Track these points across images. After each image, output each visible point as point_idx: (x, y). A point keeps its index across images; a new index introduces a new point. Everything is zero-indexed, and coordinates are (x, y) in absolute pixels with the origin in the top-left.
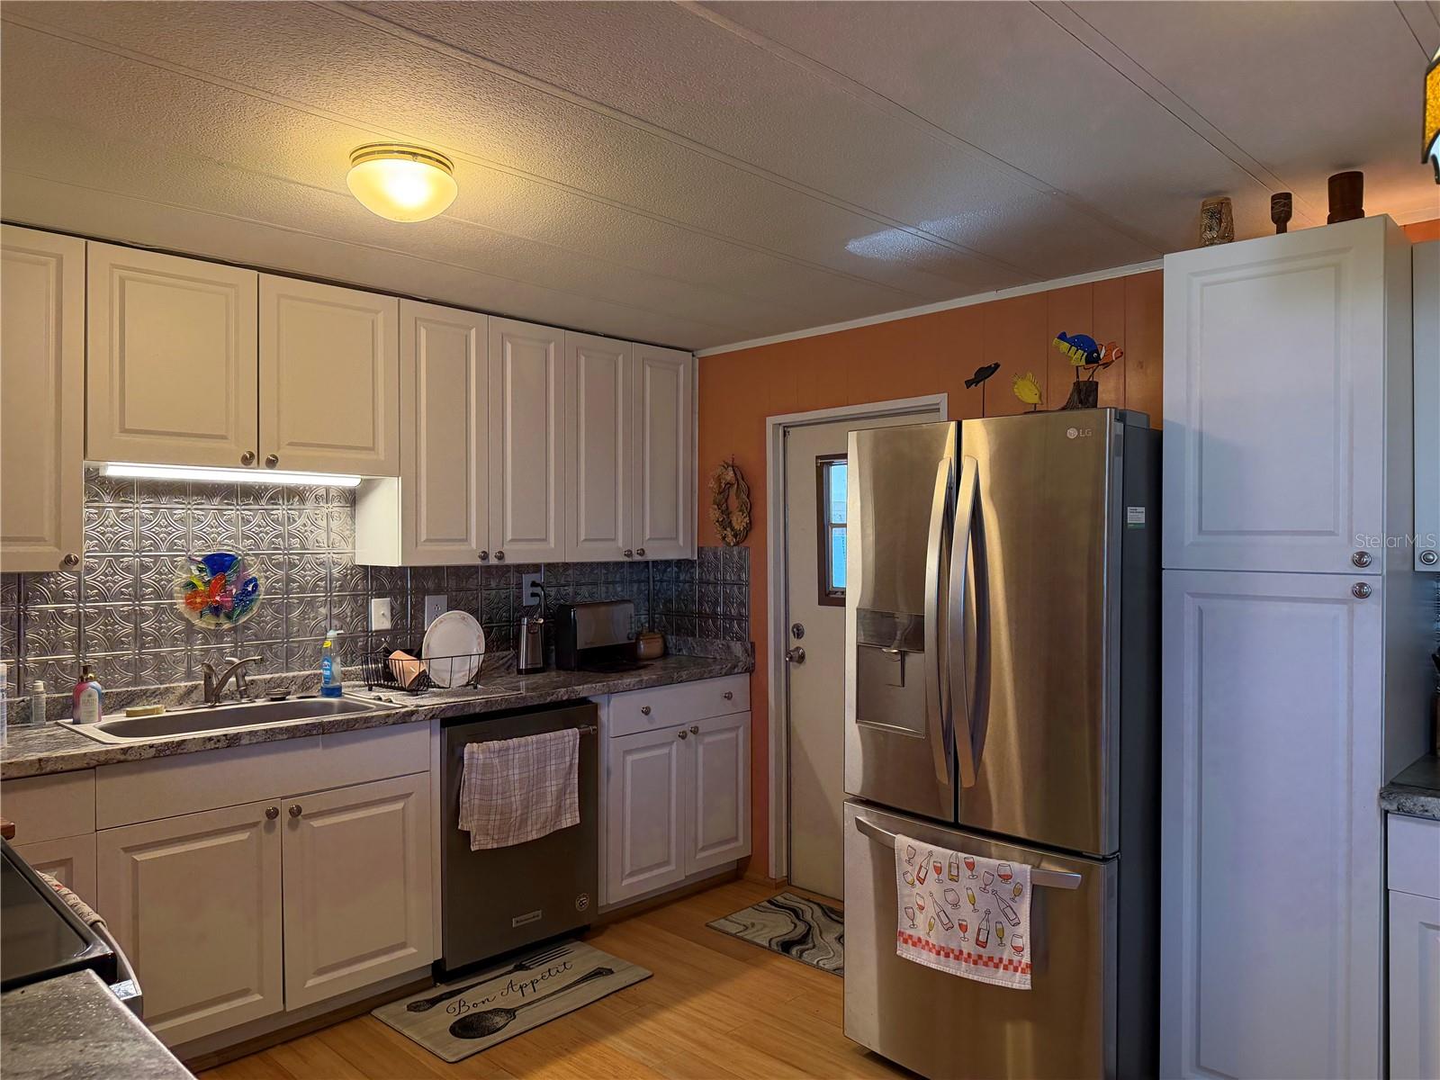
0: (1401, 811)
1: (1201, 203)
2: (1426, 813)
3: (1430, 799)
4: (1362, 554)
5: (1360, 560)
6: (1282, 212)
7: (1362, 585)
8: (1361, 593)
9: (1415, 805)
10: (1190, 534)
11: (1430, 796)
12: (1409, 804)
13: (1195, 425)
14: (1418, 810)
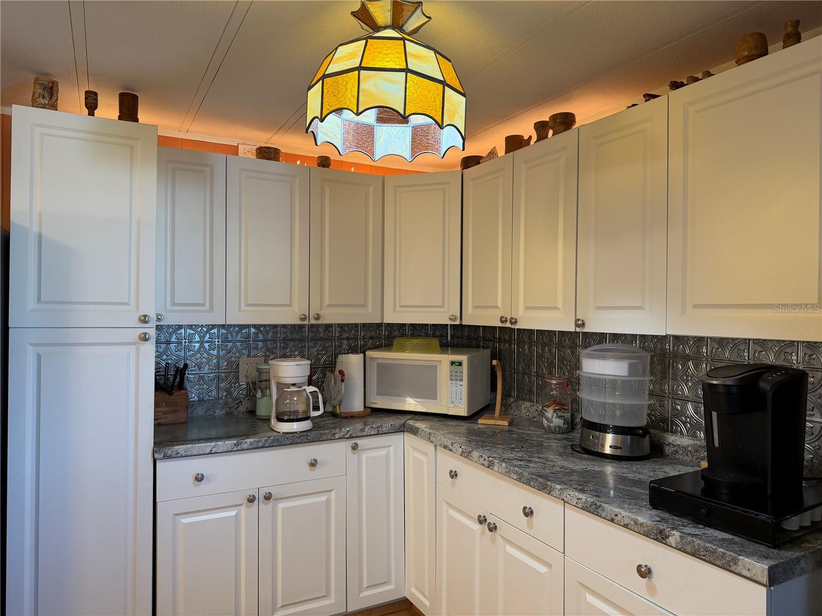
0: (166, 457)
1: (35, 77)
2: (178, 455)
3: (180, 447)
4: (145, 316)
5: (144, 320)
6: (91, 104)
7: (145, 334)
8: (144, 338)
9: (172, 452)
10: (31, 302)
11: (180, 445)
12: (169, 452)
13: (35, 228)
14: (174, 454)
